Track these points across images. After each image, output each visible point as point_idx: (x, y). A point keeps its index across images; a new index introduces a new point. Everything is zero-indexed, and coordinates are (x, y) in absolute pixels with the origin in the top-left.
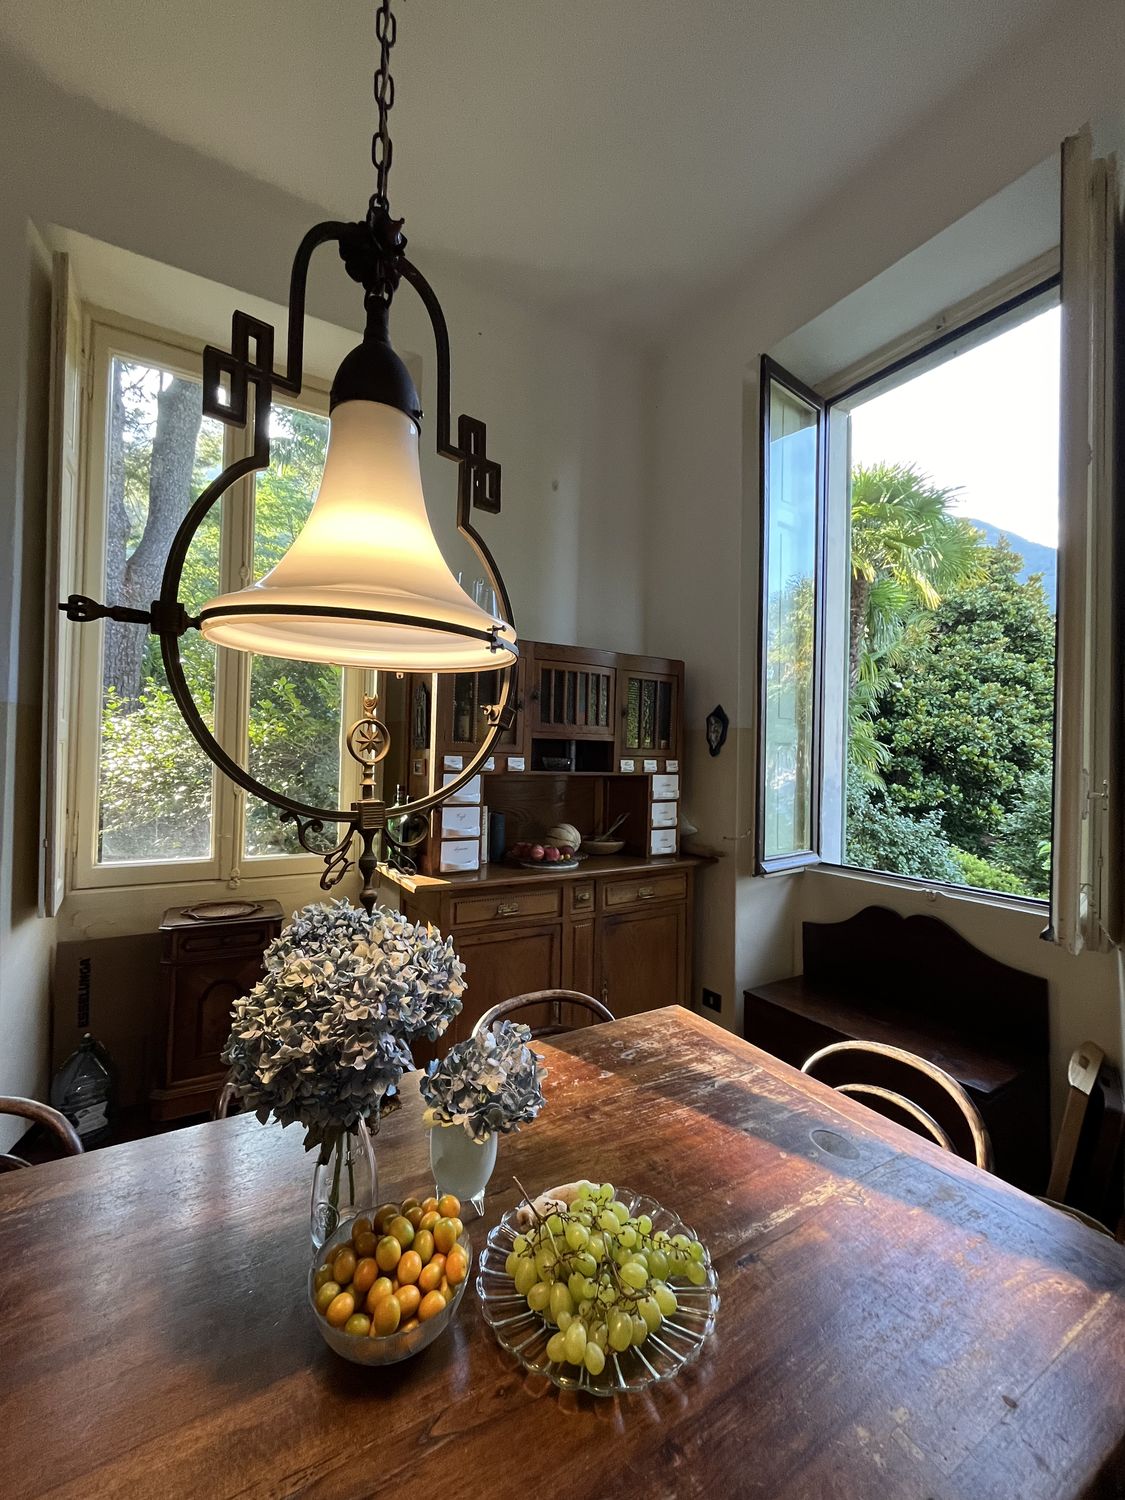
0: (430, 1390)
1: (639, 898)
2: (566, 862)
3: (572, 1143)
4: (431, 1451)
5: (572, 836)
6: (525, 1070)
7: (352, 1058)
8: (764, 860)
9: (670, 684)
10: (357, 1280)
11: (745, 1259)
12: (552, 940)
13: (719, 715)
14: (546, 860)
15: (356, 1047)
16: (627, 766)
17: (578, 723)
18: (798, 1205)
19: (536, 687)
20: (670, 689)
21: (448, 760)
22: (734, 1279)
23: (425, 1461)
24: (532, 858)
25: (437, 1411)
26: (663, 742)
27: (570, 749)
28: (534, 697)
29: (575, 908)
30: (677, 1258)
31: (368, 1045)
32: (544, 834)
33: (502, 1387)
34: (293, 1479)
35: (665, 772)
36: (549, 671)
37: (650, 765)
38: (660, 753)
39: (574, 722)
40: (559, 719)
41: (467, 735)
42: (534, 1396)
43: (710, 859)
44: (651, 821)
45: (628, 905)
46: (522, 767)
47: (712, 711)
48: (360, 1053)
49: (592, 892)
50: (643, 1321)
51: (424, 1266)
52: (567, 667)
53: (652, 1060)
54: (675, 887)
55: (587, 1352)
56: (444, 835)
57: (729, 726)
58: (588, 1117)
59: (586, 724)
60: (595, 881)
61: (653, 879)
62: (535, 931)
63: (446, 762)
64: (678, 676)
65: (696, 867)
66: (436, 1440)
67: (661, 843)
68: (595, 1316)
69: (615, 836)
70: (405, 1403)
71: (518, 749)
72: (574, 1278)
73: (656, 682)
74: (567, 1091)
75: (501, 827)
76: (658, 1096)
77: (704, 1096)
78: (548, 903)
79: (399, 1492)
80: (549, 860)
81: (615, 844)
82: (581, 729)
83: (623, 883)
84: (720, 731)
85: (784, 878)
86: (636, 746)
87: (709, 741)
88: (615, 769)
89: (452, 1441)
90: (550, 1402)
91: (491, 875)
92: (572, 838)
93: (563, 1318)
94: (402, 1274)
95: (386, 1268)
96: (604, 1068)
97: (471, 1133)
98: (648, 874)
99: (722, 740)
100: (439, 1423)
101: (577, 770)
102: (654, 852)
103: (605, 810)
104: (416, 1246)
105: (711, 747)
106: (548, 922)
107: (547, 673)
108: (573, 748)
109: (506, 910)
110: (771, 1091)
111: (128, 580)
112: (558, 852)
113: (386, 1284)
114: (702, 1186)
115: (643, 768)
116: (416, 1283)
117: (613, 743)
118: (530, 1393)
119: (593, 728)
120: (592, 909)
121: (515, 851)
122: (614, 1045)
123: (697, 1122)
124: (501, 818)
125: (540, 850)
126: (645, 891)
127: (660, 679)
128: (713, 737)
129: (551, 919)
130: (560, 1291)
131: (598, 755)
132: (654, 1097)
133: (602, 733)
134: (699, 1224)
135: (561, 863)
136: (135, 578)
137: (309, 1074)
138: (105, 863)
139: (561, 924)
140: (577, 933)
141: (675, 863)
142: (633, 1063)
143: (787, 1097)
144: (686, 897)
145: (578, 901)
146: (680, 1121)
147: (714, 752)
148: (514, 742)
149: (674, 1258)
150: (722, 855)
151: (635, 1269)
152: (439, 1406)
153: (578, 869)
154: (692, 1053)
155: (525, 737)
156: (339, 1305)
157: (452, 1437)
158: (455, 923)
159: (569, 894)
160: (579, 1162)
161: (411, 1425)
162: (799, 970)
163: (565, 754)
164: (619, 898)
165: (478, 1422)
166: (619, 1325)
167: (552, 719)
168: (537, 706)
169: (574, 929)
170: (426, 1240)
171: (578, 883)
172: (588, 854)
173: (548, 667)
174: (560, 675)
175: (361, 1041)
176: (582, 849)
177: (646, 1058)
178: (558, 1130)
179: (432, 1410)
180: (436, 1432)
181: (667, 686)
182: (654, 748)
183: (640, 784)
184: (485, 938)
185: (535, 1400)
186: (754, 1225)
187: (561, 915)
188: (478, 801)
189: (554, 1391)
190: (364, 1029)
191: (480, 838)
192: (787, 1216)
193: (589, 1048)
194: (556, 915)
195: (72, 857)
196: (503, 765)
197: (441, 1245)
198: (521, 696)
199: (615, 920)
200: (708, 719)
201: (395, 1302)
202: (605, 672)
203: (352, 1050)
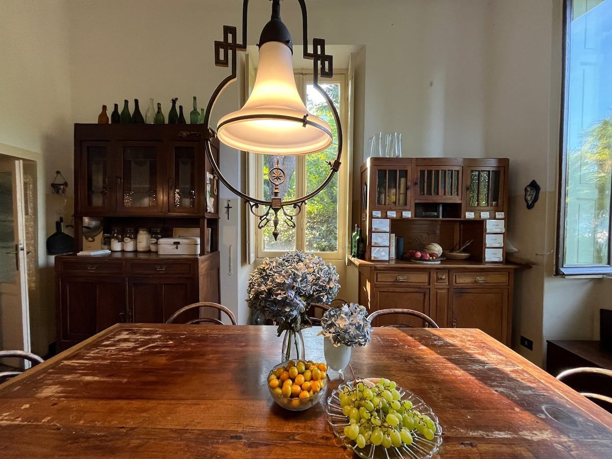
0: (301, 424)
1: (476, 282)
2: (433, 260)
3: (393, 367)
4: (292, 442)
5: (437, 249)
6: (359, 323)
7: (277, 295)
8: (563, 267)
9: (499, 171)
10: (281, 377)
11: (467, 443)
12: (425, 296)
13: (534, 186)
14: (422, 259)
15: (279, 292)
16: (470, 215)
17: (440, 194)
18: (517, 435)
19: (417, 179)
20: (499, 175)
21: (374, 213)
22: (455, 449)
23: (289, 444)
24: (416, 257)
25: (300, 432)
26: (494, 203)
27: (439, 209)
28: (416, 184)
29: (437, 282)
30: (419, 423)
31: (284, 292)
32: (423, 248)
33: (326, 436)
34: (250, 428)
35: (495, 218)
36: (424, 171)
37: (485, 215)
38: (492, 208)
39: (438, 194)
40: (429, 193)
41: (383, 203)
42: (337, 445)
43: (527, 266)
44: (485, 244)
45: (469, 284)
46: (410, 216)
47: (529, 184)
48: (280, 294)
49: (447, 275)
50: (390, 439)
51: (305, 381)
52: (433, 169)
53: (451, 348)
54: (502, 279)
55: (358, 437)
56: (373, 244)
57: (540, 192)
58: (406, 361)
59: (445, 194)
60: (449, 270)
61: (486, 273)
62: (417, 290)
63: (373, 214)
64: (504, 167)
65: (515, 269)
66: (296, 440)
67: (493, 255)
68: (368, 426)
69: (464, 251)
70: (290, 424)
71: (408, 207)
72: (362, 408)
73: (489, 171)
74: (400, 349)
75: (402, 244)
76: (448, 362)
77: (476, 370)
78: (423, 278)
79: (277, 448)
80: (423, 258)
81: (464, 255)
82: (442, 197)
83: (467, 273)
84: (534, 194)
85: (584, 281)
86: (476, 205)
87: (526, 200)
88: (462, 216)
89: (300, 443)
90: (341, 450)
91: (396, 263)
92: (437, 250)
93: (352, 421)
94: (296, 381)
95: (292, 377)
96: (423, 344)
97: (333, 342)
98: (482, 270)
99: (536, 199)
100: (299, 436)
101: (443, 217)
102: (487, 260)
103: (460, 239)
104: (304, 374)
105: (528, 204)
106: (423, 287)
107: (422, 172)
108: (441, 208)
109: (401, 278)
110: (522, 379)
111: (283, 164)
112: (428, 255)
113: (290, 382)
114: (456, 405)
115: (480, 216)
116: (301, 386)
117: (461, 204)
118: (335, 443)
119: (448, 196)
120: (447, 283)
121: (408, 254)
122: (433, 337)
123: (466, 379)
124: (402, 240)
125: (419, 254)
126: (480, 279)
127: (491, 169)
128: (529, 198)
129: (424, 286)
130: (355, 411)
131: (453, 210)
132: (445, 362)
133: (456, 199)
134: (446, 419)
135: (429, 260)
136: (285, 163)
137: (263, 297)
138: (266, 250)
139: (430, 289)
140: (438, 294)
141: (501, 266)
142: (440, 346)
143: (535, 385)
144: (509, 285)
145: (438, 279)
146: (455, 376)
147: (530, 207)
148: (406, 205)
149: (418, 422)
150: (534, 264)
151: (394, 418)
152: (301, 431)
153: (441, 264)
154: (478, 350)
155: (411, 202)
156: (274, 382)
157: (301, 442)
158: (377, 281)
159: (434, 275)
160: (394, 375)
161: (289, 431)
162: (597, 337)
163: (437, 210)
164: (464, 280)
165: (311, 442)
166: (376, 434)
167: (426, 193)
168: (418, 188)
169: (437, 292)
170: (308, 374)
171: (439, 271)
172: (445, 258)
173: (423, 169)
174: (430, 172)
175: (282, 290)
176: (442, 256)
177: (449, 346)
178: (390, 361)
179: (298, 430)
180: (296, 437)
181: (497, 173)
182: (488, 206)
183: (479, 225)
184: (391, 289)
185: (336, 447)
186: (480, 432)
187: (429, 285)
188: (388, 230)
189: (345, 448)
190: (281, 286)
191: (389, 247)
192: (506, 436)
193: (419, 336)
194: (426, 284)
195: (257, 248)
196: (400, 215)
197: (314, 378)
198: (409, 183)
199: (461, 291)
200: (526, 190)
201: (290, 388)
202: (457, 168)
203: (277, 292)
